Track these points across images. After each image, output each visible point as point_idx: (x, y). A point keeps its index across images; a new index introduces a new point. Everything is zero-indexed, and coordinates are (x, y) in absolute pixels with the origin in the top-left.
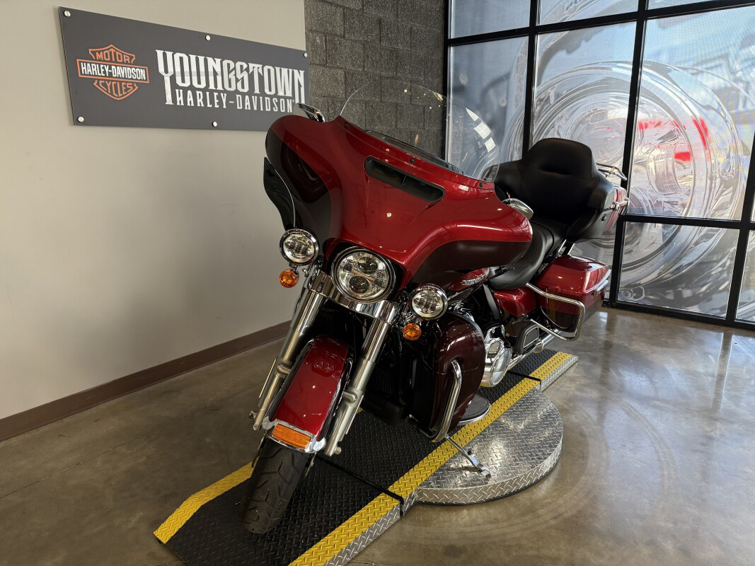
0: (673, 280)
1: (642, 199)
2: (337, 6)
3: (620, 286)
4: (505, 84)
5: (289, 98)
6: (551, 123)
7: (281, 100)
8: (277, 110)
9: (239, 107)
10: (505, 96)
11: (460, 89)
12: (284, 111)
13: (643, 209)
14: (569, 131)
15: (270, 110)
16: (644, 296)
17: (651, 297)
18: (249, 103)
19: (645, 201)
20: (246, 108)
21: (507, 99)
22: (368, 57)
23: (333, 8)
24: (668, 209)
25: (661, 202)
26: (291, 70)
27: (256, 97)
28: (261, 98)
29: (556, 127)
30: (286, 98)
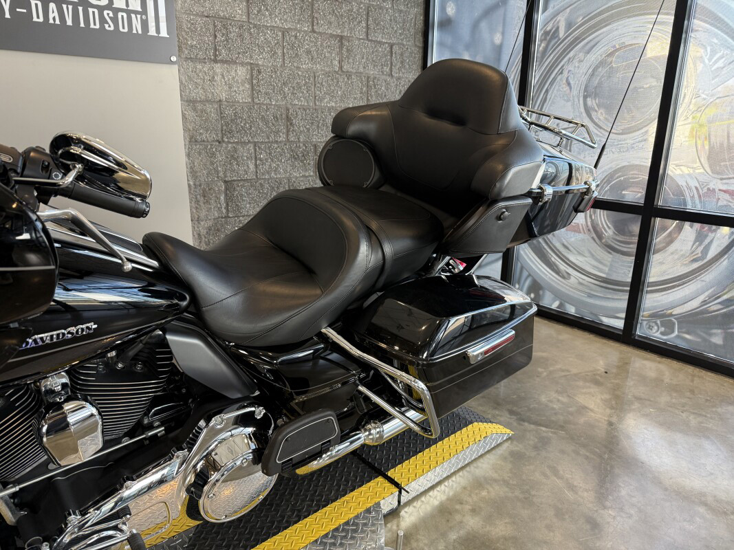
0: (725, 315)
1: (684, 184)
3: (641, 314)
4: (500, 12)
5: (136, 12)
6: (559, 67)
7: (120, 14)
8: (112, 28)
9: (38, 18)
10: (500, 29)
11: (446, 23)
12: (126, 30)
13: (684, 200)
14: (584, 79)
15: (98, 26)
16: (676, 333)
17: (688, 336)
18: (56, 14)
19: (689, 188)
20: (51, 21)
21: (503, 34)
24: (725, 203)
25: (714, 190)
27: (70, 7)
28: (80, 9)
29: (565, 73)
30: (129, 12)
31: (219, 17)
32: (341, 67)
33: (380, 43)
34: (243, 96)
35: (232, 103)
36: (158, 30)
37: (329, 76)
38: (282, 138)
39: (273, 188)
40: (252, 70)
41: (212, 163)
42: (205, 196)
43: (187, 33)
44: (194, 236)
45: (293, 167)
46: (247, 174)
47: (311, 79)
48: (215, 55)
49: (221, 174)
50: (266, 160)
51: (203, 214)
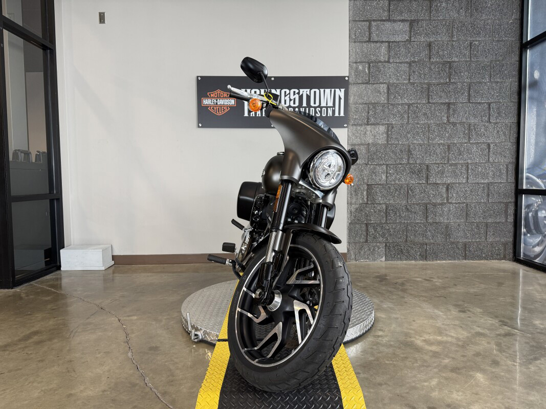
2: (383, 42)
5: (330, 107)
7: (323, 109)
12: (325, 115)
22: (414, 72)
23: (378, 45)
26: (333, 90)
27: (303, 109)
28: (307, 109)
30: (327, 108)
31: (372, 104)
32: (448, 120)
33: (479, 103)
34: (382, 140)
35: (375, 145)
36: (339, 114)
37: (439, 126)
38: (405, 161)
39: (397, 189)
40: (388, 127)
41: (361, 175)
42: (355, 192)
43: (354, 113)
44: (348, 211)
45: (411, 178)
46: (380, 180)
47: (427, 129)
48: (368, 122)
49: (366, 181)
50: (393, 174)
51: (353, 201)
